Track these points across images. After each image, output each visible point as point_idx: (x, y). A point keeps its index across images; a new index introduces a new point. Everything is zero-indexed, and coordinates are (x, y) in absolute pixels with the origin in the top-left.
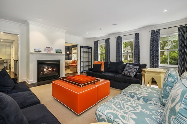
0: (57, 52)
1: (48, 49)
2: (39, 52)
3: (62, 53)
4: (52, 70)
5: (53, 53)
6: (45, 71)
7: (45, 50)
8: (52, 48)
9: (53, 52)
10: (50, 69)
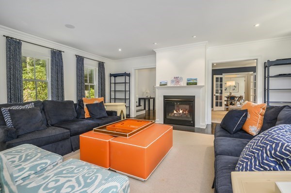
0: (189, 83)
1: (177, 79)
2: (164, 85)
3: (198, 85)
4: (183, 112)
5: (182, 85)
6: (175, 114)
7: (172, 81)
8: (181, 78)
9: (183, 83)
10: (181, 112)
